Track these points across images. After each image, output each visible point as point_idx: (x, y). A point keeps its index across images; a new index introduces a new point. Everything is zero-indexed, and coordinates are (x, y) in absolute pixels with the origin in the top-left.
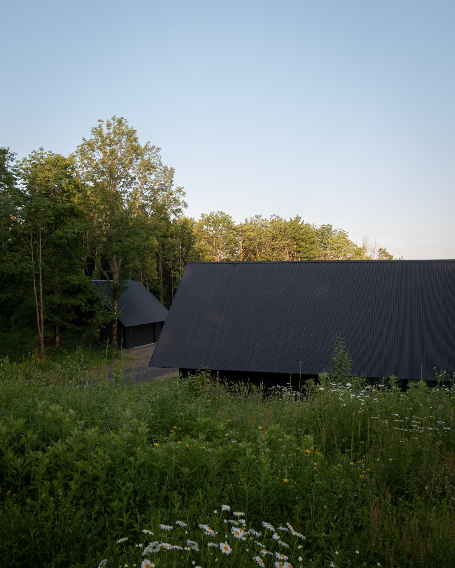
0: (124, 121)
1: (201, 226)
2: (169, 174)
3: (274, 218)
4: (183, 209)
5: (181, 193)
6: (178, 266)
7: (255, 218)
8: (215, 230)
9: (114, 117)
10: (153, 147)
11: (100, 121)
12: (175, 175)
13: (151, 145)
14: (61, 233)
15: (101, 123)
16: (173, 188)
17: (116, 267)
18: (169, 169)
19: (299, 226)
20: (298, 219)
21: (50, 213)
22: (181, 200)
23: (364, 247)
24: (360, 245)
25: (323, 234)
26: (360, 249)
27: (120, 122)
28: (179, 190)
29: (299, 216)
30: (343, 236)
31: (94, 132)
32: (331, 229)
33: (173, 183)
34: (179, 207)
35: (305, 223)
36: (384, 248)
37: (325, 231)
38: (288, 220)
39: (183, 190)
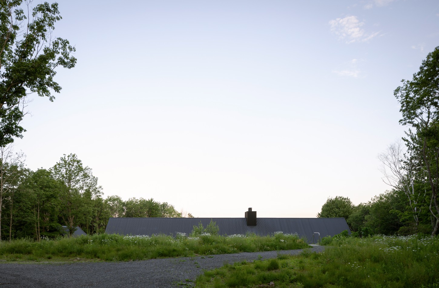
0: (75, 156)
1: (106, 201)
2: (96, 180)
3: (141, 199)
4: (102, 195)
5: (101, 188)
6: (96, 220)
7: (133, 199)
8: (113, 203)
9: (71, 153)
10: (89, 168)
11: (64, 155)
12: (98, 180)
13: (88, 167)
14: (48, 205)
15: (65, 155)
16: (97, 186)
17: (71, 220)
18: (96, 178)
19: (152, 203)
20: (152, 200)
21: (44, 196)
22: (101, 191)
23: (181, 213)
24: (180, 212)
25: (164, 206)
26: (179, 213)
27: (74, 156)
28: (100, 187)
29: (153, 198)
30: (172, 208)
31: (61, 159)
32: (167, 204)
33: (97, 184)
34: (100, 194)
35: (155, 201)
36: (190, 213)
37: (164, 205)
38: (148, 200)
39: (102, 187)
